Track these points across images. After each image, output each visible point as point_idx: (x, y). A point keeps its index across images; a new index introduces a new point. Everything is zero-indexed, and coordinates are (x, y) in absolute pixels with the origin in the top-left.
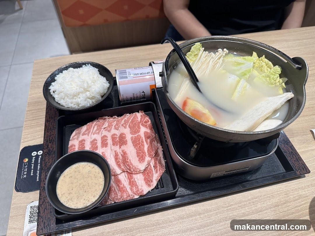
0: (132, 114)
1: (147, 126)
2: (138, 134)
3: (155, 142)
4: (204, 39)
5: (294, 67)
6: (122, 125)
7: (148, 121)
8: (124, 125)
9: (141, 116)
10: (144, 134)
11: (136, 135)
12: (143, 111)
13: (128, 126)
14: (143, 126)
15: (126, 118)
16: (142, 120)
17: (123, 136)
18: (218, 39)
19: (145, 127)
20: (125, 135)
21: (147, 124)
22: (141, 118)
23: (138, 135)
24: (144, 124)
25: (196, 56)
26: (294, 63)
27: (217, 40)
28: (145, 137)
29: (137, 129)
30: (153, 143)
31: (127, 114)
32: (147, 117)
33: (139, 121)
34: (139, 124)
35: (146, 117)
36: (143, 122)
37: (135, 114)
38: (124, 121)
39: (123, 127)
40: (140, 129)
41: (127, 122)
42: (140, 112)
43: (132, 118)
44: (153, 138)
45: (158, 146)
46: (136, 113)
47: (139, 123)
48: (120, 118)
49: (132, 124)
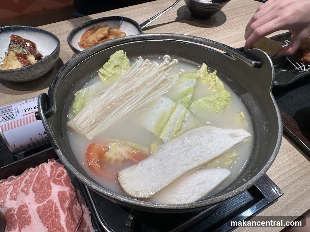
0: (36, 167)
1: (62, 182)
2: (47, 200)
3: (76, 205)
4: (113, 43)
5: (250, 65)
6: (23, 191)
7: (63, 173)
8: (26, 189)
9: (52, 167)
10: (59, 195)
11: (45, 203)
12: (53, 159)
13: (31, 190)
14: (55, 183)
15: (27, 177)
16: (53, 173)
17: (24, 209)
18: (133, 40)
19: (58, 184)
20: (27, 208)
21: (62, 177)
22: (51, 171)
23: (48, 202)
24: (58, 180)
25: (117, 68)
26: (249, 60)
27: (132, 42)
28: (60, 201)
29: (46, 190)
30: (74, 207)
31: (30, 169)
32: (61, 167)
33: (49, 177)
34: (50, 181)
35: (58, 168)
36: (55, 176)
37: (42, 166)
38: (25, 182)
39: (24, 193)
40: (51, 190)
41: (29, 183)
42: (48, 161)
43: (37, 174)
44: (73, 198)
45: (82, 209)
46: (43, 164)
47: (49, 179)
48: (19, 177)
49: (38, 185)
